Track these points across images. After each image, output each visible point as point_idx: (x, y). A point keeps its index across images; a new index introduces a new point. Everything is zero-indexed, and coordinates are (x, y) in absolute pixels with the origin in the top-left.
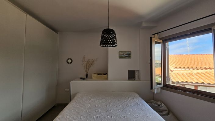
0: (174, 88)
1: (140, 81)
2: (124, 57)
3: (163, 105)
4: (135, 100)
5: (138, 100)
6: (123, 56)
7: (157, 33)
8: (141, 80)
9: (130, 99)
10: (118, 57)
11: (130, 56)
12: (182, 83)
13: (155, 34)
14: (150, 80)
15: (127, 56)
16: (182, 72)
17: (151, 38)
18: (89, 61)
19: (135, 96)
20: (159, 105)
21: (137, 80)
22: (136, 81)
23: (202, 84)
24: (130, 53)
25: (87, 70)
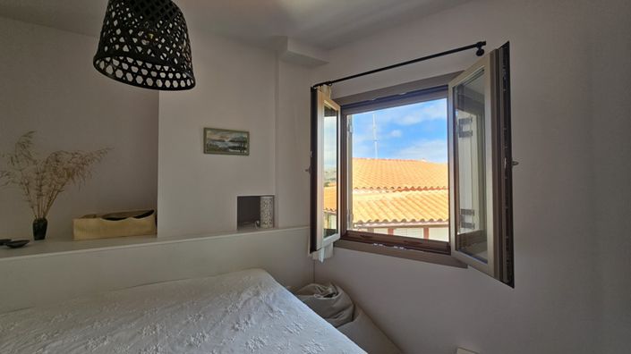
0: (366, 240)
1: (278, 228)
2: (225, 151)
3: (341, 292)
4: (263, 296)
5: (271, 296)
6: (221, 145)
7: (327, 83)
8: (280, 225)
9: (245, 296)
10: (200, 147)
11: (245, 149)
12: (368, 225)
13: (321, 85)
14: (308, 221)
15: (234, 148)
16: (367, 198)
17: (314, 92)
18: (56, 157)
19: (260, 284)
20: (331, 296)
21: (268, 228)
22: (266, 229)
23: (411, 224)
24: (245, 136)
25: (45, 199)
